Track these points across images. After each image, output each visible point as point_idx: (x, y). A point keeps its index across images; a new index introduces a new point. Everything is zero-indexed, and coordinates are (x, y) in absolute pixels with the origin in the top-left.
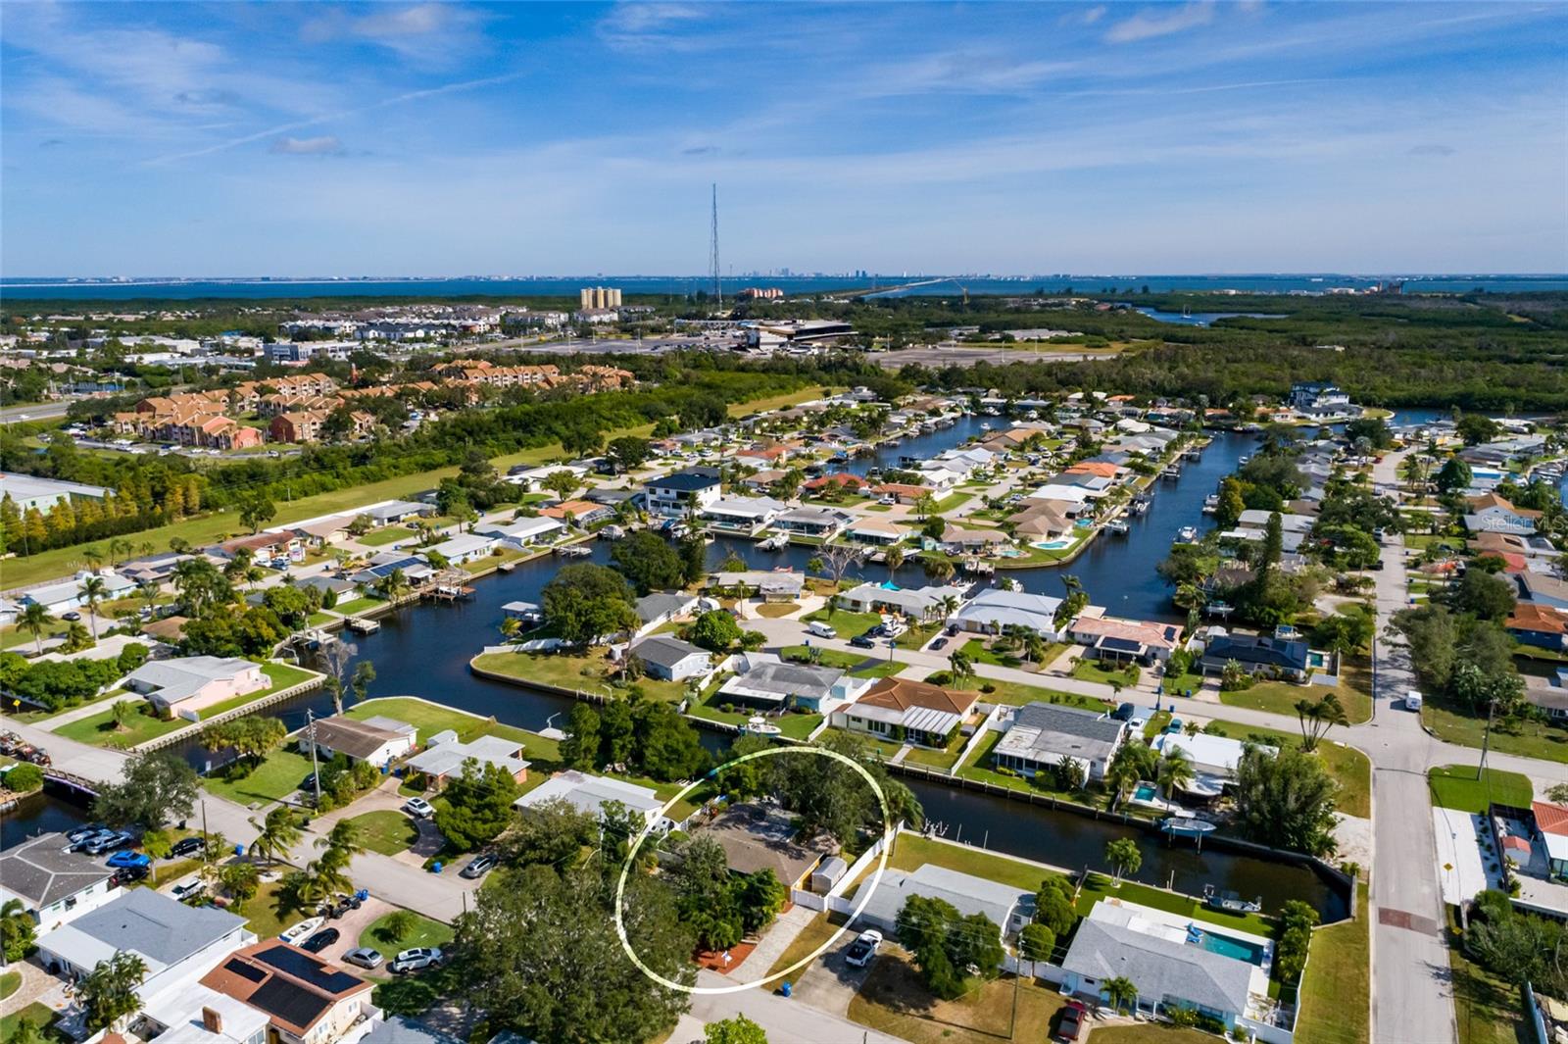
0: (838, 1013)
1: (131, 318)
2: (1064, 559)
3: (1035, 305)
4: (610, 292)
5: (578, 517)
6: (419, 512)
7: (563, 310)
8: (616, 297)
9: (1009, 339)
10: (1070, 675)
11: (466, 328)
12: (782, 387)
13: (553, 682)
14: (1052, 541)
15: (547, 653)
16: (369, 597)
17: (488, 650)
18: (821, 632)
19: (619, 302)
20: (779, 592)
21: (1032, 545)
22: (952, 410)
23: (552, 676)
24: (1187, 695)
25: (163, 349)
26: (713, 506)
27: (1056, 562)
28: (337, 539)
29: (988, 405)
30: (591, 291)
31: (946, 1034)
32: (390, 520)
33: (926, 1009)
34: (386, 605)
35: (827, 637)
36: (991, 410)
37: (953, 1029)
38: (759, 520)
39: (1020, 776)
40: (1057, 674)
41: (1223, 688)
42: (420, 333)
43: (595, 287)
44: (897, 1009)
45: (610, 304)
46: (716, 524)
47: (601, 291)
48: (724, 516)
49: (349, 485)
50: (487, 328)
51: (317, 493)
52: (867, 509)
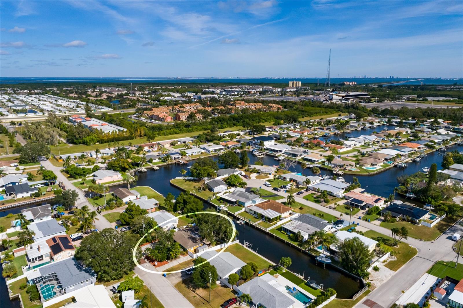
0: (173, 284)
1: (170, 88)
2: (371, 173)
3: (448, 88)
4: (298, 82)
5: (229, 146)
6: (192, 141)
7: (280, 88)
8: (299, 84)
9: (427, 100)
10: (334, 208)
11: (249, 92)
12: (326, 113)
13: (186, 188)
14: (372, 167)
15: (190, 180)
16: (162, 161)
17: (177, 178)
18: (267, 185)
19: (300, 85)
20: (265, 172)
21: (364, 167)
22: (379, 122)
23: (186, 187)
24: (369, 221)
25: (171, 96)
26: (270, 146)
27: (368, 174)
28: (167, 146)
29: (393, 122)
30: (292, 82)
31: (194, 297)
32: (183, 142)
33: (195, 289)
34: (165, 164)
35: (268, 187)
36: (394, 124)
37: (198, 296)
38: (281, 151)
39: (287, 234)
40: (330, 208)
41: (384, 221)
42: (236, 93)
43: (293, 81)
44: (188, 287)
45: (297, 86)
46: (268, 151)
47: (295, 82)
48: (271, 149)
49: (183, 133)
50: (255, 92)
51: (174, 134)
52: (319, 151)
